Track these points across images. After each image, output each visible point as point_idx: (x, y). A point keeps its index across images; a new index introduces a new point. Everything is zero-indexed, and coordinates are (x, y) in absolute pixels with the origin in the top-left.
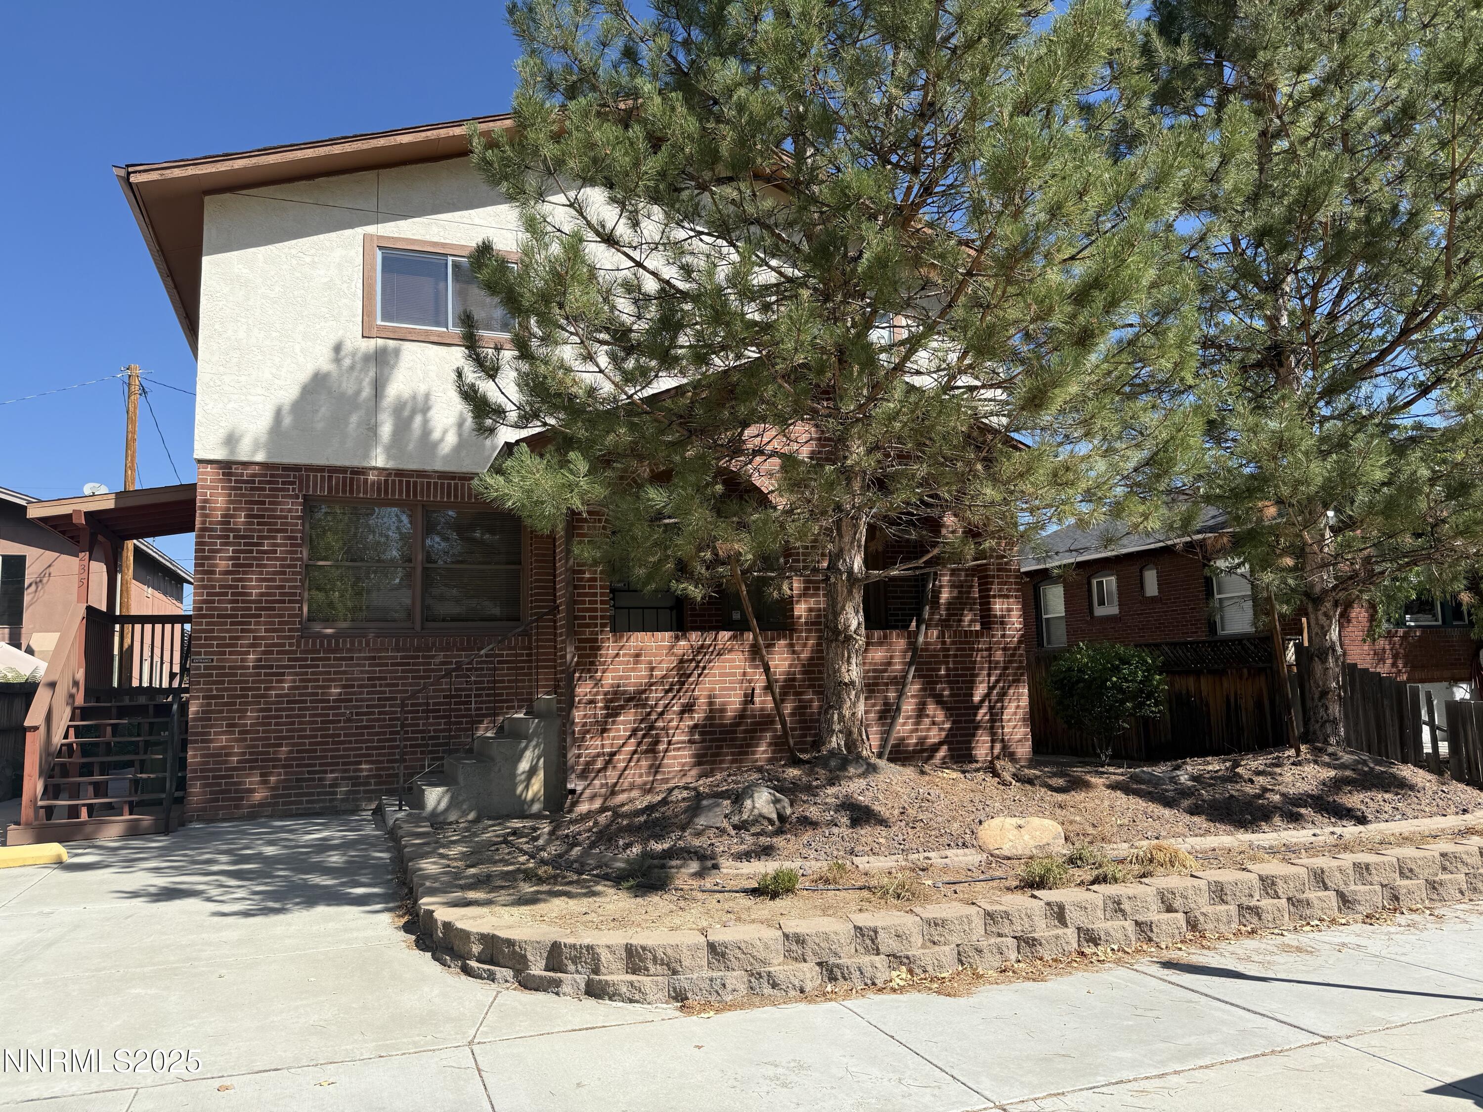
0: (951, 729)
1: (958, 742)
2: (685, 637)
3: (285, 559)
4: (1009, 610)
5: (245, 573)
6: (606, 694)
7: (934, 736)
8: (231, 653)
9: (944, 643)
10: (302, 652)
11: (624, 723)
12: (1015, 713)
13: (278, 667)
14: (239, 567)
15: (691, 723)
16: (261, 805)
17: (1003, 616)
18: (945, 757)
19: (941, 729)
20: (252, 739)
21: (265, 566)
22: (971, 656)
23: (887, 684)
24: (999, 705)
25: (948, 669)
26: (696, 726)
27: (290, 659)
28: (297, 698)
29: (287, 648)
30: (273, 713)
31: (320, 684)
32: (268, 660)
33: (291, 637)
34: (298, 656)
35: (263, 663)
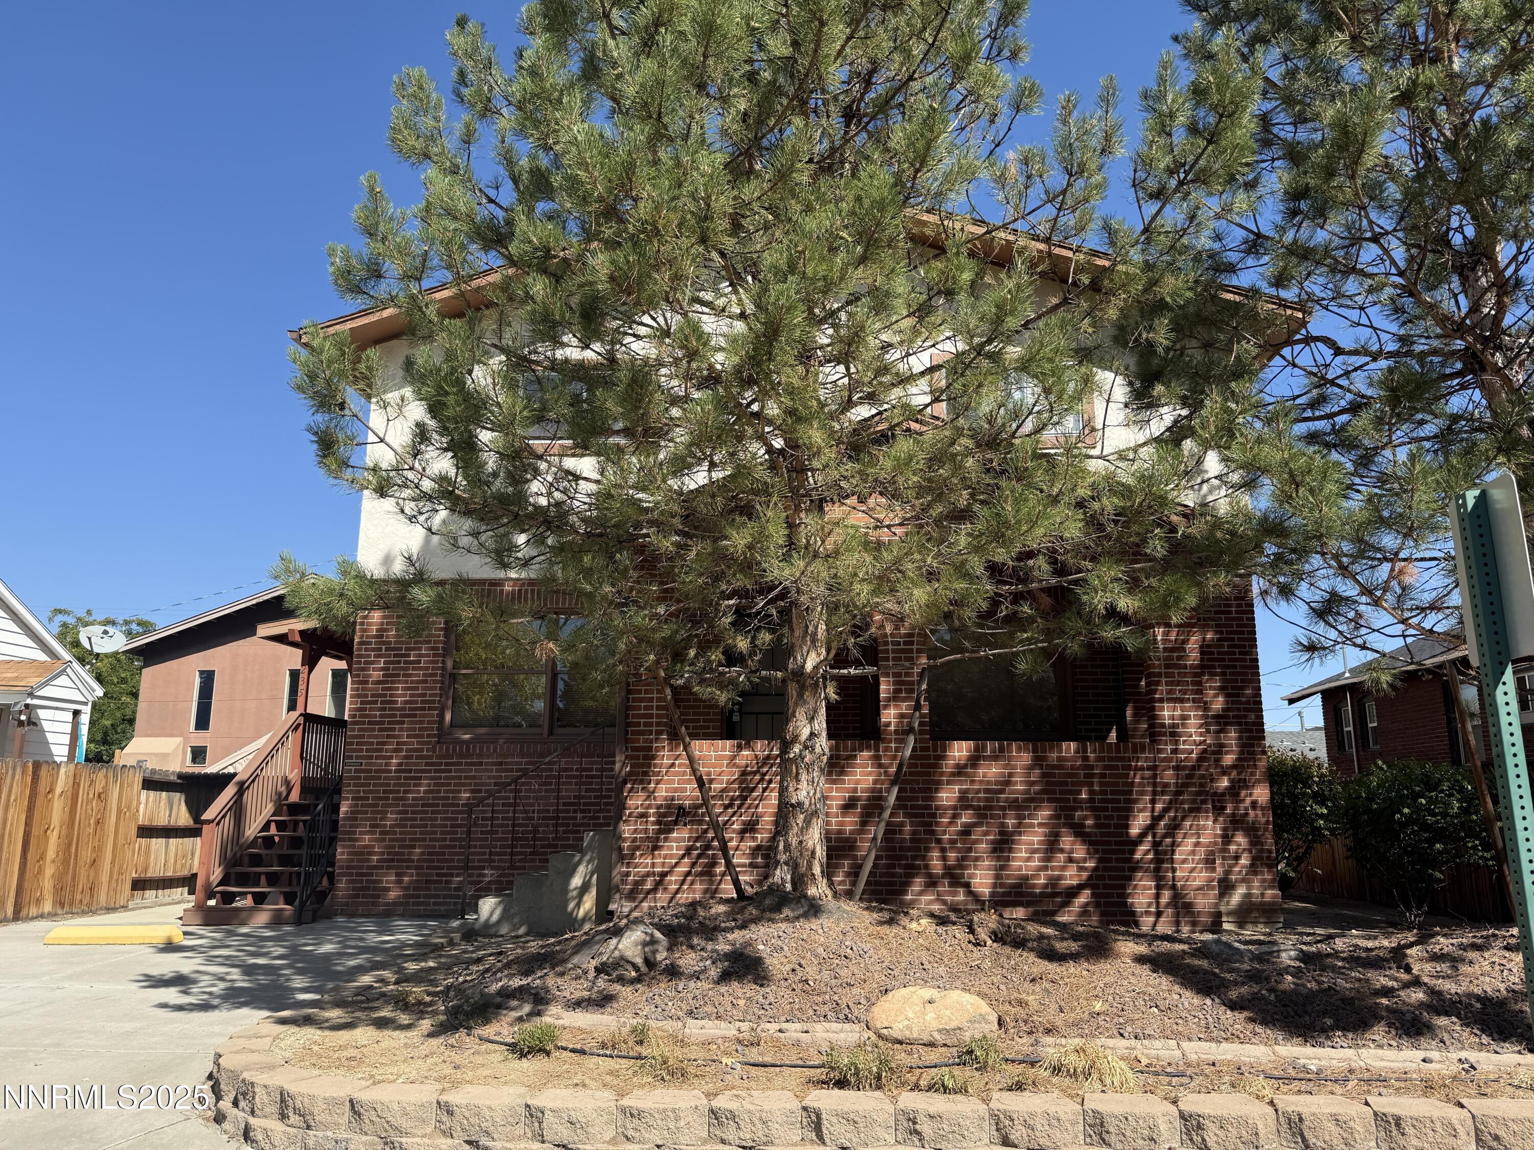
0: (1095, 869)
1: (1106, 886)
2: (748, 746)
3: (427, 668)
4: (1184, 718)
5: (393, 682)
6: (659, 807)
7: (1071, 877)
8: (377, 758)
9: (1086, 758)
10: (438, 757)
11: (676, 840)
12: (1193, 853)
13: (416, 771)
14: (389, 677)
15: (753, 844)
16: (394, 904)
17: (1174, 726)
18: (1087, 905)
19: (1081, 869)
20: (391, 840)
21: (410, 675)
22: (1127, 776)
23: (1003, 808)
24: (1168, 840)
25: (1091, 792)
26: (758, 848)
27: (427, 764)
28: (430, 802)
29: (425, 753)
30: (409, 815)
31: (452, 788)
32: (408, 764)
33: (429, 743)
34: (434, 760)
35: (403, 767)
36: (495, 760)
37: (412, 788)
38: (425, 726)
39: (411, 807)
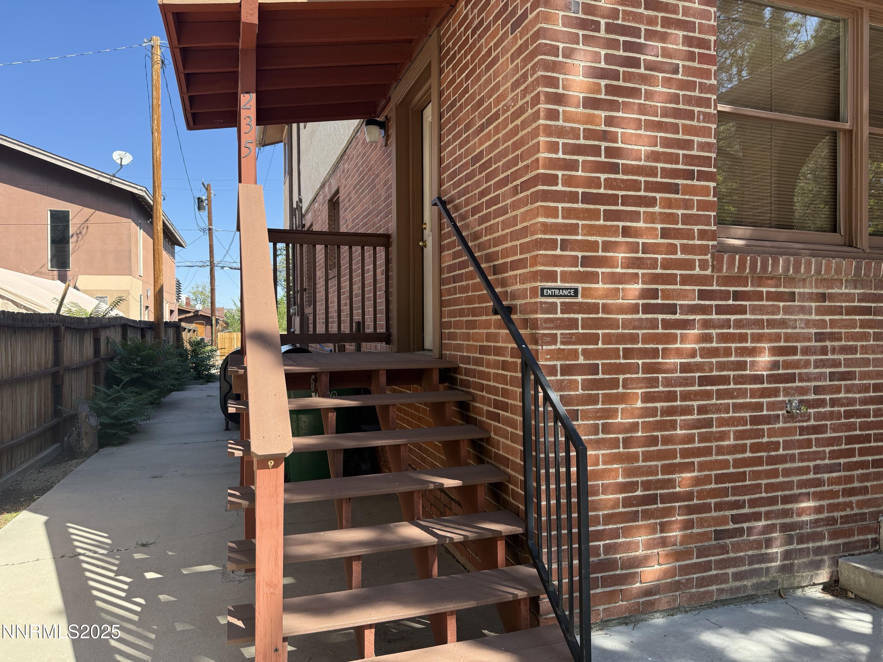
3: (690, 85)
8: (605, 279)
10: (722, 281)
13: (683, 309)
20: (646, 457)
21: (659, 97)
27: (703, 295)
28: (715, 373)
29: (697, 271)
30: (679, 403)
31: (749, 344)
32: (667, 295)
33: (703, 250)
34: (715, 288)
35: (659, 301)
36: (814, 291)
37: (678, 345)
38: (694, 212)
39: (680, 386)
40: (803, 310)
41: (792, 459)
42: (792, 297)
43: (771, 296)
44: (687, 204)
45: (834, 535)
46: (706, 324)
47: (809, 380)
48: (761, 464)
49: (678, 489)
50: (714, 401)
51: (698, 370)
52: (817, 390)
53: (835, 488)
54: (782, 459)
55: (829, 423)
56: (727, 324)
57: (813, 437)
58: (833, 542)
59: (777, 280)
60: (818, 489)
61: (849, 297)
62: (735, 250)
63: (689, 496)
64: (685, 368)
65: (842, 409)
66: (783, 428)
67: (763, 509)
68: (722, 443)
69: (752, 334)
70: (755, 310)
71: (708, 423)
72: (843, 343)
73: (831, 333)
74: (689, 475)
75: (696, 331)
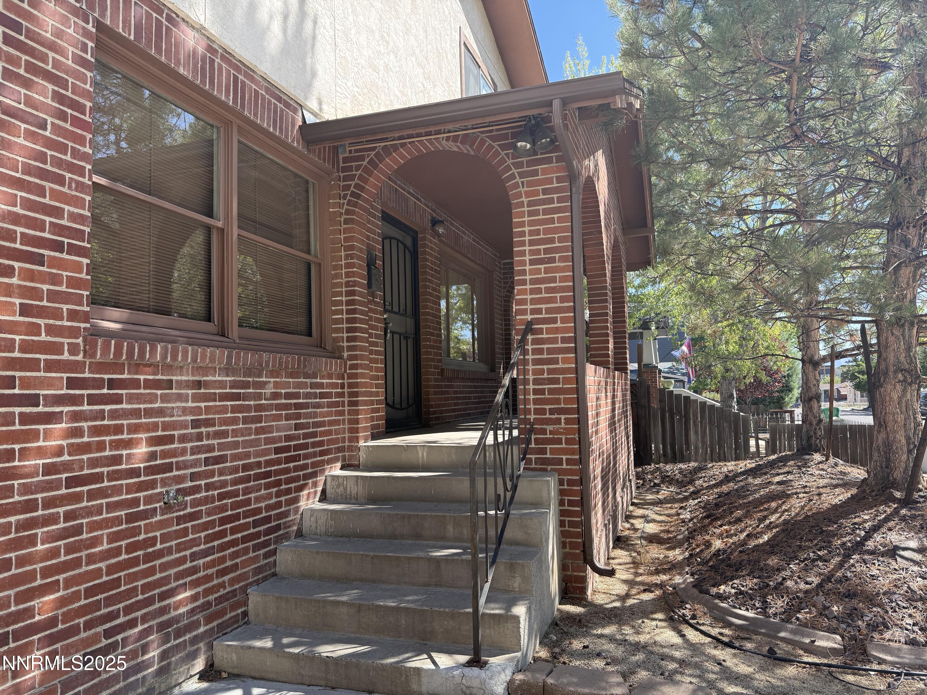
10: (93, 368)
27: (72, 383)
28: (86, 472)
29: (66, 356)
30: (40, 512)
31: (125, 436)
32: (26, 383)
33: (73, 332)
34: (87, 375)
35: (17, 391)
36: (191, 378)
37: (41, 443)
38: (63, 288)
39: (42, 491)
40: (180, 398)
41: (169, 551)
42: (169, 384)
43: (149, 384)
44: (55, 280)
45: (209, 619)
46: (76, 417)
47: (186, 468)
48: (138, 565)
49: (37, 618)
50: (85, 504)
51: (65, 471)
52: (194, 477)
53: (210, 571)
54: (160, 554)
55: (203, 508)
56: (101, 415)
57: (189, 524)
58: (208, 627)
59: (154, 367)
60: (195, 577)
61: (222, 385)
62: (109, 334)
63: (52, 622)
64: (49, 469)
65: (216, 493)
66: (160, 521)
67: (139, 614)
68: (93, 550)
69: (128, 425)
70: (131, 399)
71: (78, 530)
72: (217, 428)
73: (207, 420)
74: (52, 597)
75: (64, 425)
